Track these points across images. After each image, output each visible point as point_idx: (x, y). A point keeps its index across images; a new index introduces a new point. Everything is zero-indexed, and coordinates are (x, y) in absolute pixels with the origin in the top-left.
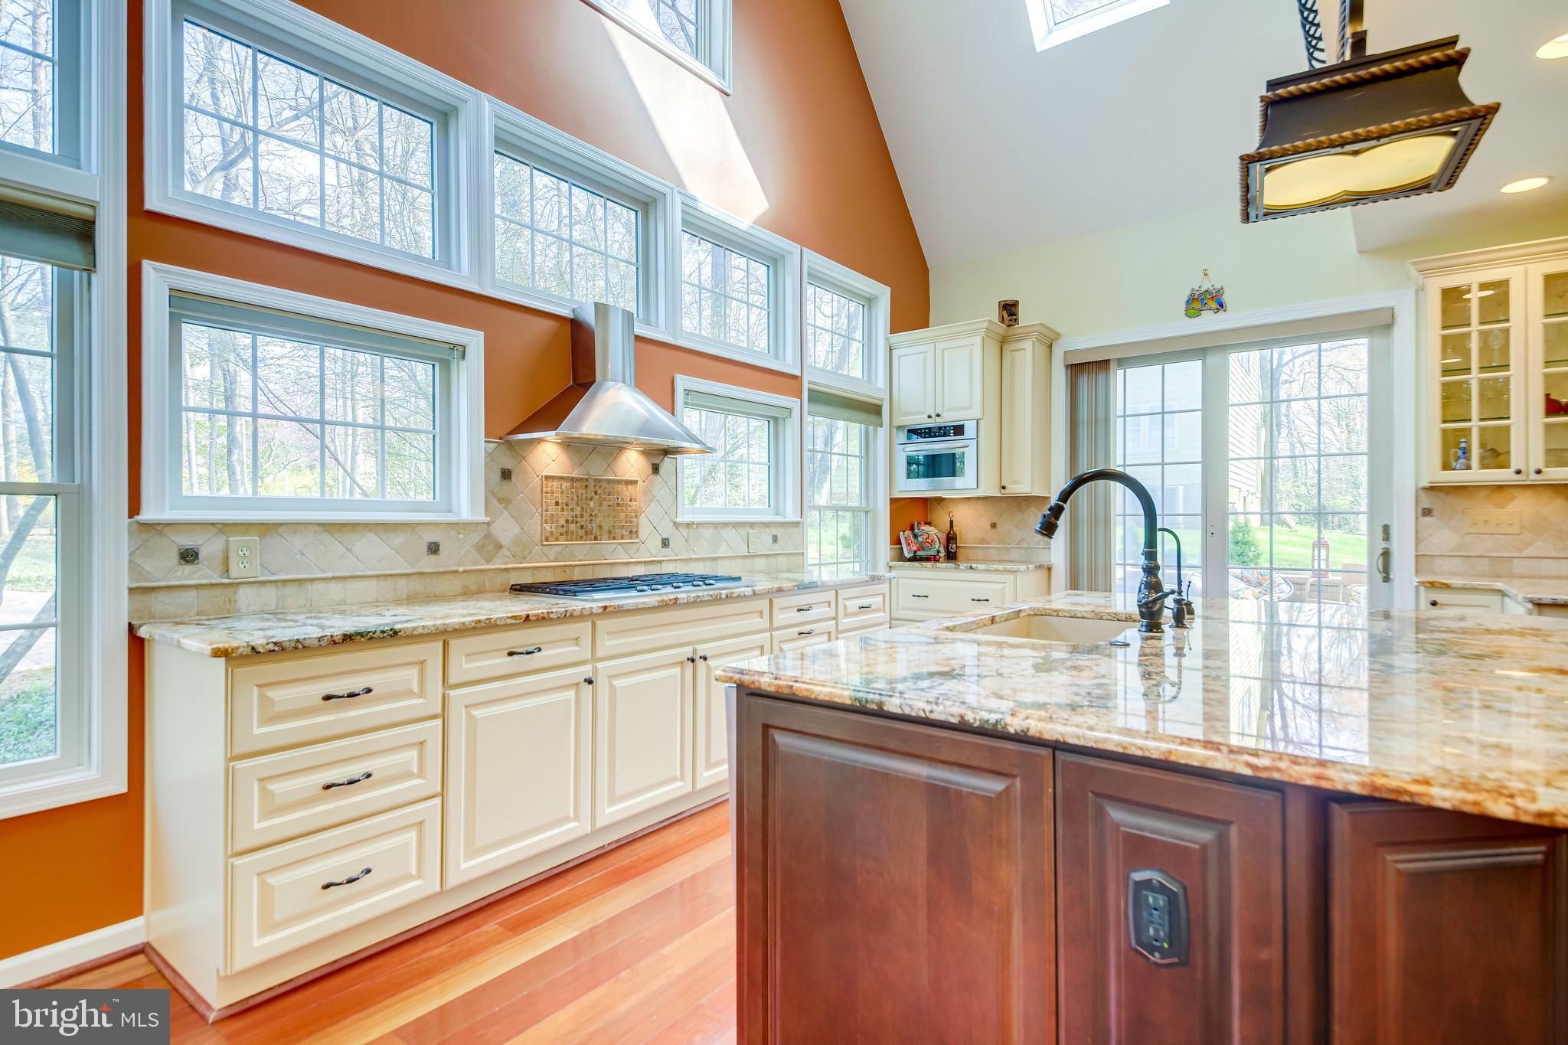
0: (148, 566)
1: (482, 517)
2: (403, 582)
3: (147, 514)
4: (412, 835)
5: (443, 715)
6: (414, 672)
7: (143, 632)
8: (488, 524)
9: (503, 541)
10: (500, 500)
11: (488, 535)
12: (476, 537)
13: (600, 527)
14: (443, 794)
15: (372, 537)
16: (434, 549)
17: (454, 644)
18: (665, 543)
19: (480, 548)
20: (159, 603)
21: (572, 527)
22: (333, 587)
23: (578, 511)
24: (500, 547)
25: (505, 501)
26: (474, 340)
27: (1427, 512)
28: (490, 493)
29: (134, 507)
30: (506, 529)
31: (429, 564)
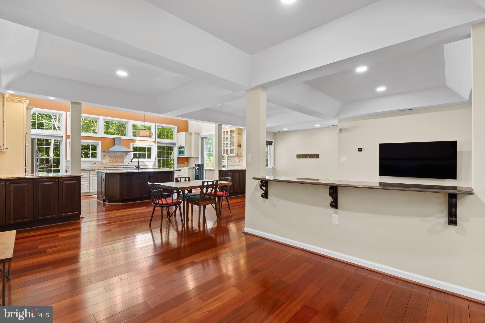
0: (67, 164)
1: (101, 160)
2: (92, 166)
3: (67, 160)
4: (86, 187)
5: (89, 177)
6: (86, 173)
7: (66, 170)
8: (102, 161)
9: (104, 163)
10: (103, 158)
11: (102, 162)
12: (100, 162)
13: (118, 161)
14: (90, 184)
15: (88, 162)
16: (95, 163)
17: (90, 171)
18: (128, 163)
19: (101, 163)
20: (68, 167)
21: (113, 161)
22: (84, 167)
23: (114, 159)
24: (103, 163)
25: (104, 159)
26: (100, 142)
27: (228, 160)
28: (102, 158)
29: (66, 159)
30: (104, 161)
31: (95, 165)
